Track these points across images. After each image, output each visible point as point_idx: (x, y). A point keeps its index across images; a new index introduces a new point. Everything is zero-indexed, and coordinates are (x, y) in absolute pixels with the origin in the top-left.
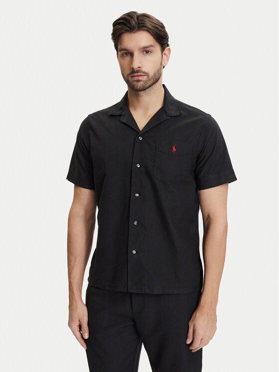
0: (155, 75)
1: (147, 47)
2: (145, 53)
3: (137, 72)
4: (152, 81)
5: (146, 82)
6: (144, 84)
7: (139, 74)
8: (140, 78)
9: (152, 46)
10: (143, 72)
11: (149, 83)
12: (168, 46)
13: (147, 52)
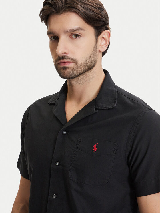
0: (86, 62)
1: (75, 31)
2: (74, 37)
3: (63, 58)
4: (82, 69)
5: (73, 69)
6: (71, 72)
7: (65, 60)
8: (68, 65)
9: (80, 29)
10: (70, 59)
11: (79, 71)
12: (107, 28)
13: (77, 36)
